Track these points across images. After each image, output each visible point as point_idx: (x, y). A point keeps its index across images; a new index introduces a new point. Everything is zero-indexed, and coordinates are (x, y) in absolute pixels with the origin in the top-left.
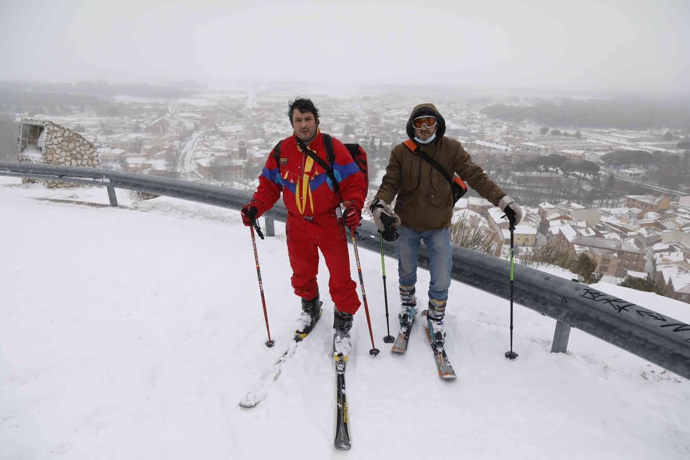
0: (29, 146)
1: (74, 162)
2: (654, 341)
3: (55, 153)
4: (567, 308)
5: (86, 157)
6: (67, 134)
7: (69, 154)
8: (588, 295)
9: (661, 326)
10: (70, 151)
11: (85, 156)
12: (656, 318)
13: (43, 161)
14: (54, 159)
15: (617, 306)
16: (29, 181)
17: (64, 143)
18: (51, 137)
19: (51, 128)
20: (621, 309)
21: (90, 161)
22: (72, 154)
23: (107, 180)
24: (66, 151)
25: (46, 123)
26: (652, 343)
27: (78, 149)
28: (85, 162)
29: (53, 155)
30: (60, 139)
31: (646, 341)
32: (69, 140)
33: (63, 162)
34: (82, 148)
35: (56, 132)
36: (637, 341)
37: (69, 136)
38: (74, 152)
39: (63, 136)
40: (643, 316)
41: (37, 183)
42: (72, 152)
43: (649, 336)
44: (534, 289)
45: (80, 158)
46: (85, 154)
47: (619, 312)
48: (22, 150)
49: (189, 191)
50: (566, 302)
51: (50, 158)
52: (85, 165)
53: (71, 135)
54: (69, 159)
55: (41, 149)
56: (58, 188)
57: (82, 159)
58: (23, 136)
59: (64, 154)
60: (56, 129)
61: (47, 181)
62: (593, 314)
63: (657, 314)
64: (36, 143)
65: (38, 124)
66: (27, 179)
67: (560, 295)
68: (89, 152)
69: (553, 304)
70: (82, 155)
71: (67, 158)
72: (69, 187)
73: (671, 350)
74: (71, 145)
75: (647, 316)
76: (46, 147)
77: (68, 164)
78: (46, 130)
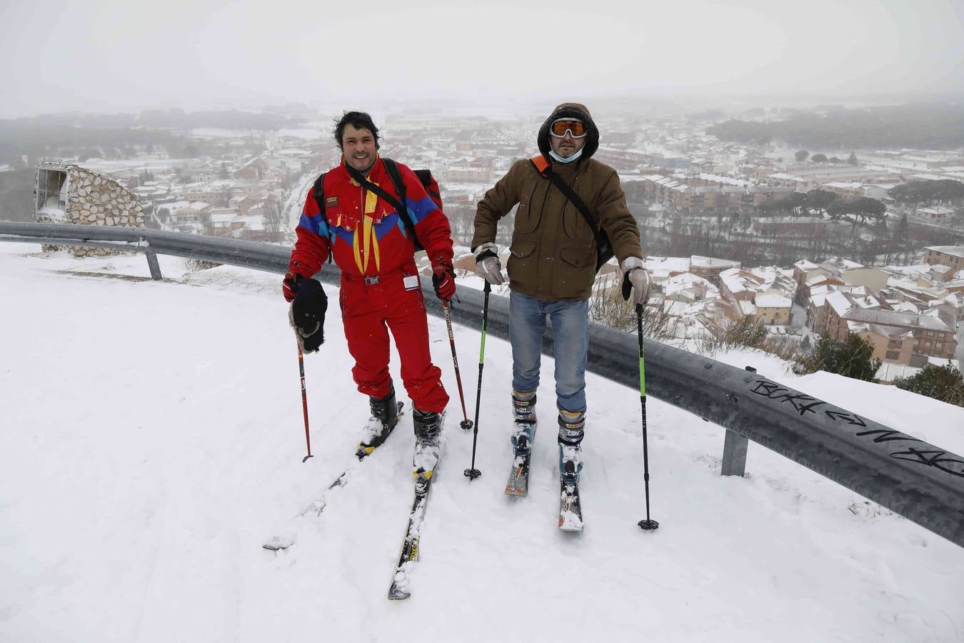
0: (49, 201)
1: (109, 221)
2: (853, 457)
3: (83, 209)
4: (737, 409)
5: (126, 213)
6: (98, 181)
7: (101, 209)
8: (762, 390)
9: (858, 434)
10: (103, 205)
11: (124, 211)
12: (852, 422)
13: (66, 219)
14: (82, 217)
15: (800, 405)
16: (51, 248)
17: (94, 195)
18: (77, 187)
19: (76, 174)
20: (804, 409)
21: (131, 218)
22: (106, 210)
23: (144, 244)
24: (97, 205)
25: (69, 167)
26: (850, 460)
27: (114, 202)
28: (125, 220)
29: (79, 211)
30: (89, 189)
31: (841, 456)
32: (102, 190)
33: (94, 221)
34: (120, 200)
35: (83, 179)
36: (828, 457)
37: (101, 185)
38: (109, 207)
39: (92, 184)
40: (834, 419)
41: (61, 250)
42: (106, 207)
43: (845, 450)
44: (693, 383)
45: (118, 214)
46: (125, 209)
47: (802, 414)
48: (41, 205)
49: (250, 255)
50: (736, 400)
51: (76, 215)
52: (125, 224)
53: (104, 182)
54: (102, 216)
55: (63, 203)
56: (89, 256)
57: (120, 216)
58: (41, 187)
59: (95, 209)
60: (83, 175)
61: (73, 248)
62: (771, 418)
63: (855, 416)
64: (57, 196)
65: (59, 168)
66: (48, 246)
67: (727, 391)
68: (130, 206)
69: (717, 405)
70: (120, 211)
71: (100, 215)
72: (104, 255)
73: (876, 470)
74: (105, 198)
75: (840, 419)
76: (70, 201)
77: (101, 223)
78: (69, 178)
